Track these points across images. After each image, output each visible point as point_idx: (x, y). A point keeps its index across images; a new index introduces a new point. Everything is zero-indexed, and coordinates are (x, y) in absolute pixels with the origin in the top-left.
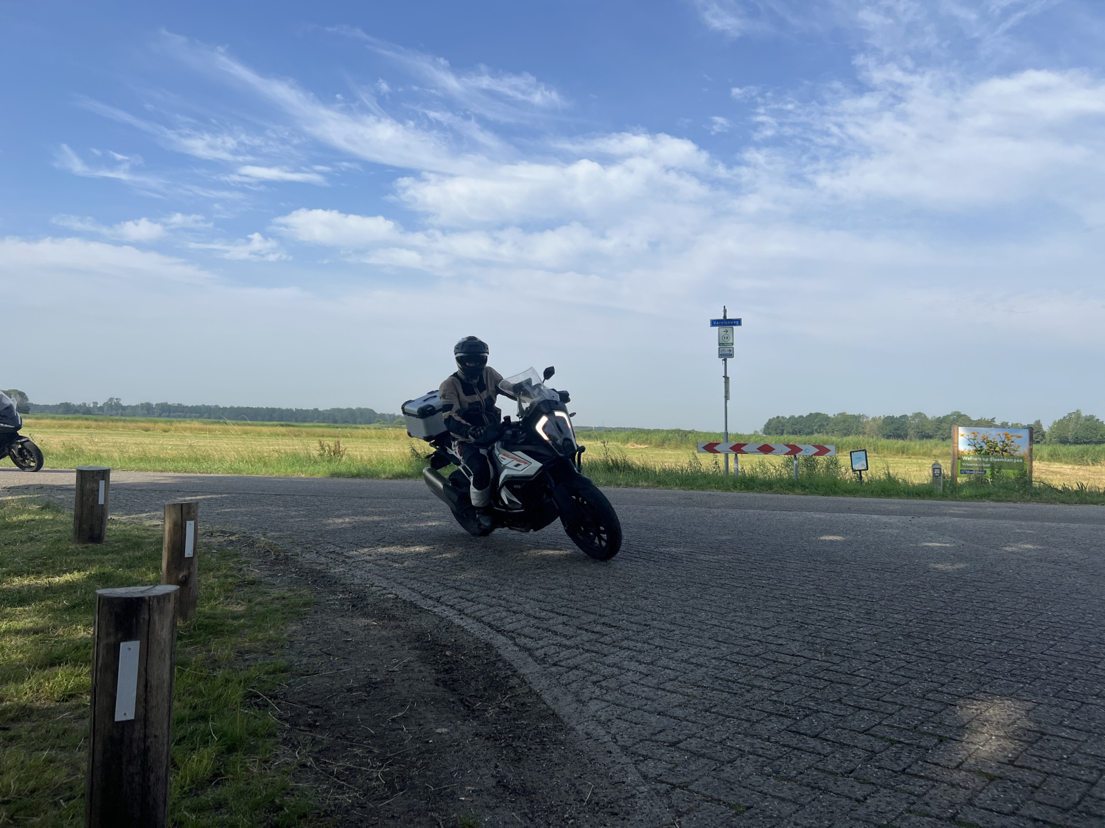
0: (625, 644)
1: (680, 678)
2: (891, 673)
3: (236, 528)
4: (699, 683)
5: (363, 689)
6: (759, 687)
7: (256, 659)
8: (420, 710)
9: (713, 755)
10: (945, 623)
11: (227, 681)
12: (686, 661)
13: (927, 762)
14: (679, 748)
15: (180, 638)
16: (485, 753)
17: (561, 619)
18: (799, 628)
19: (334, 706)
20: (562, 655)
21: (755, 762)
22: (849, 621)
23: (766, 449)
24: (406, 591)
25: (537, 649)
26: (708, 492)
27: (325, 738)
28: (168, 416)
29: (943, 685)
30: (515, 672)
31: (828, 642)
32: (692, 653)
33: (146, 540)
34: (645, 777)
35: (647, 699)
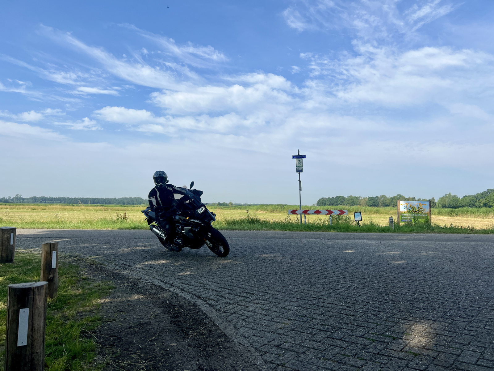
0: (256, 301)
1: (281, 316)
2: (372, 310)
3: (77, 254)
4: (290, 318)
5: (137, 327)
6: (316, 319)
7: (86, 315)
8: (163, 335)
9: (296, 350)
10: (395, 287)
11: (72, 326)
12: (283, 308)
13: (388, 349)
14: (280, 348)
15: (49, 306)
16: (193, 354)
17: (228, 291)
18: (333, 291)
19: (122, 335)
20: (228, 307)
21: (314, 352)
22: (354, 287)
23: (318, 212)
24: (157, 281)
25: (217, 305)
26: (293, 232)
27: (118, 350)
28: (45, 203)
29: (394, 314)
30: (207, 316)
31: (345, 297)
32: (286, 304)
33: (34, 261)
34: (266, 361)
35: (266, 326)
